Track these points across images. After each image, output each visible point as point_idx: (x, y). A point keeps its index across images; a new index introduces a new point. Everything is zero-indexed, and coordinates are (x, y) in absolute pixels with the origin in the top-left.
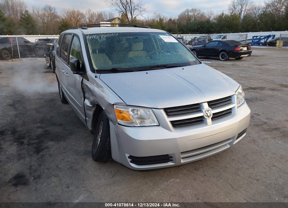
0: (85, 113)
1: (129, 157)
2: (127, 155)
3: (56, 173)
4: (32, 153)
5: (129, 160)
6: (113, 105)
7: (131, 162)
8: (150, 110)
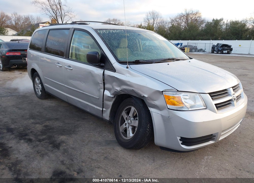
0: (103, 103)
1: (180, 140)
2: (179, 138)
3: (95, 164)
4: (50, 148)
5: (180, 142)
6: (162, 92)
7: (182, 144)
8: (198, 95)
